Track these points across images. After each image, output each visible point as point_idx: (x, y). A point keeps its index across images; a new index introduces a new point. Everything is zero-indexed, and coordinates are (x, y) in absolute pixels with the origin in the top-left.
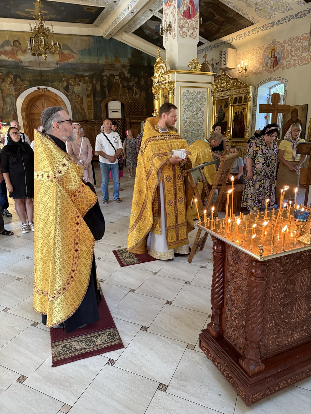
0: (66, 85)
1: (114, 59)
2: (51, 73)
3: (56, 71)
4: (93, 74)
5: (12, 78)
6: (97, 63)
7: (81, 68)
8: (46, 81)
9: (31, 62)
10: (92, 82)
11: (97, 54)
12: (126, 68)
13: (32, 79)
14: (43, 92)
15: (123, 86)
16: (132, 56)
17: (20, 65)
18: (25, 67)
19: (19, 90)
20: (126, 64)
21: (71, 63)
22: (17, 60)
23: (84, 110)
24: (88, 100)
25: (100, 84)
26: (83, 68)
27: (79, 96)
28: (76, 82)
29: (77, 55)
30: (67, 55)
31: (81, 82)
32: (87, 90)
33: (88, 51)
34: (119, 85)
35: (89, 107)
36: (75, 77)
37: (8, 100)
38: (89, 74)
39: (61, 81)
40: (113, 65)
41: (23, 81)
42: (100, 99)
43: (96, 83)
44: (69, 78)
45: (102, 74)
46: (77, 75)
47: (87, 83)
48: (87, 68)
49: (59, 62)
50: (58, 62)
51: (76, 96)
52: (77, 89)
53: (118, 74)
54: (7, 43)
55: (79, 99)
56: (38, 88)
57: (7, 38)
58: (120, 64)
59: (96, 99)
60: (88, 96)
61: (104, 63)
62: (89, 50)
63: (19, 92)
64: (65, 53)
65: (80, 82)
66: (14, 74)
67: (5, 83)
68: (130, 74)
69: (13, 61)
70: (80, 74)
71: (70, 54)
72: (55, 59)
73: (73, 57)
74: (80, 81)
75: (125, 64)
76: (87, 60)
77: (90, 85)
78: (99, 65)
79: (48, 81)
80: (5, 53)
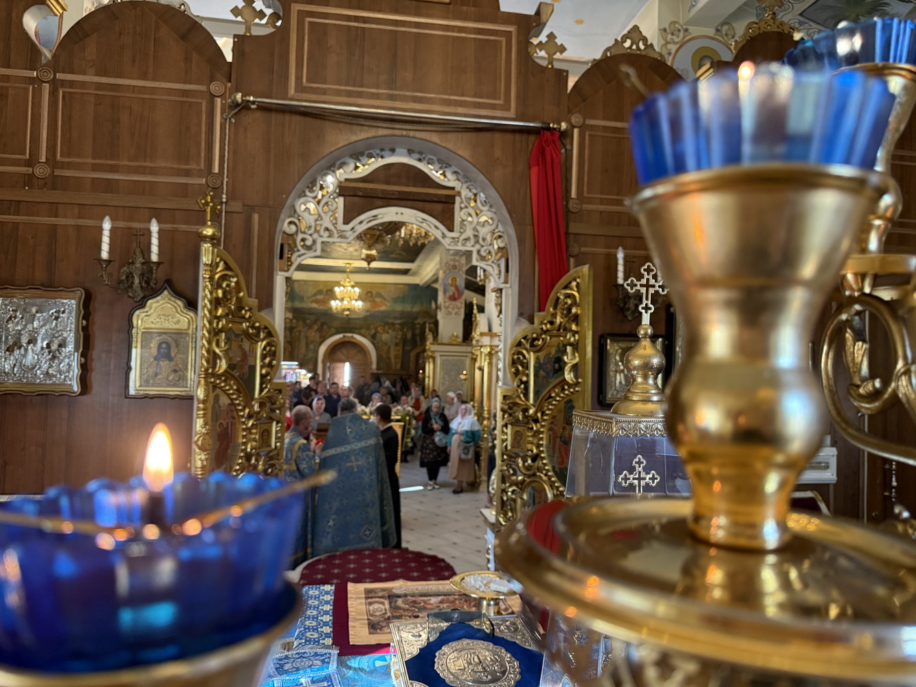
0: (374, 333)
1: (429, 306)
2: (359, 321)
3: (365, 319)
5: (319, 325)
7: (392, 315)
8: (352, 328)
10: (403, 330)
11: (412, 302)
13: (339, 326)
14: (348, 339)
17: (330, 312)
18: (334, 315)
19: (324, 337)
21: (382, 310)
23: (390, 360)
24: (396, 348)
26: (394, 316)
27: (386, 344)
29: (389, 303)
30: (379, 303)
33: (402, 299)
35: (396, 357)
36: (384, 325)
37: (312, 346)
39: (368, 329)
41: (329, 328)
42: (409, 348)
43: (407, 331)
44: (378, 326)
45: (416, 322)
46: (387, 323)
47: (397, 330)
48: (398, 316)
54: (320, 292)
55: (386, 347)
56: (344, 336)
57: (321, 287)
59: (406, 348)
60: (397, 344)
61: (418, 310)
62: (403, 297)
63: (323, 339)
64: (376, 301)
65: (389, 330)
66: (321, 321)
67: (311, 330)
70: (390, 322)
71: (381, 302)
73: (385, 304)
74: (390, 328)
76: (399, 308)
77: (400, 333)
79: (355, 328)
80: (317, 301)
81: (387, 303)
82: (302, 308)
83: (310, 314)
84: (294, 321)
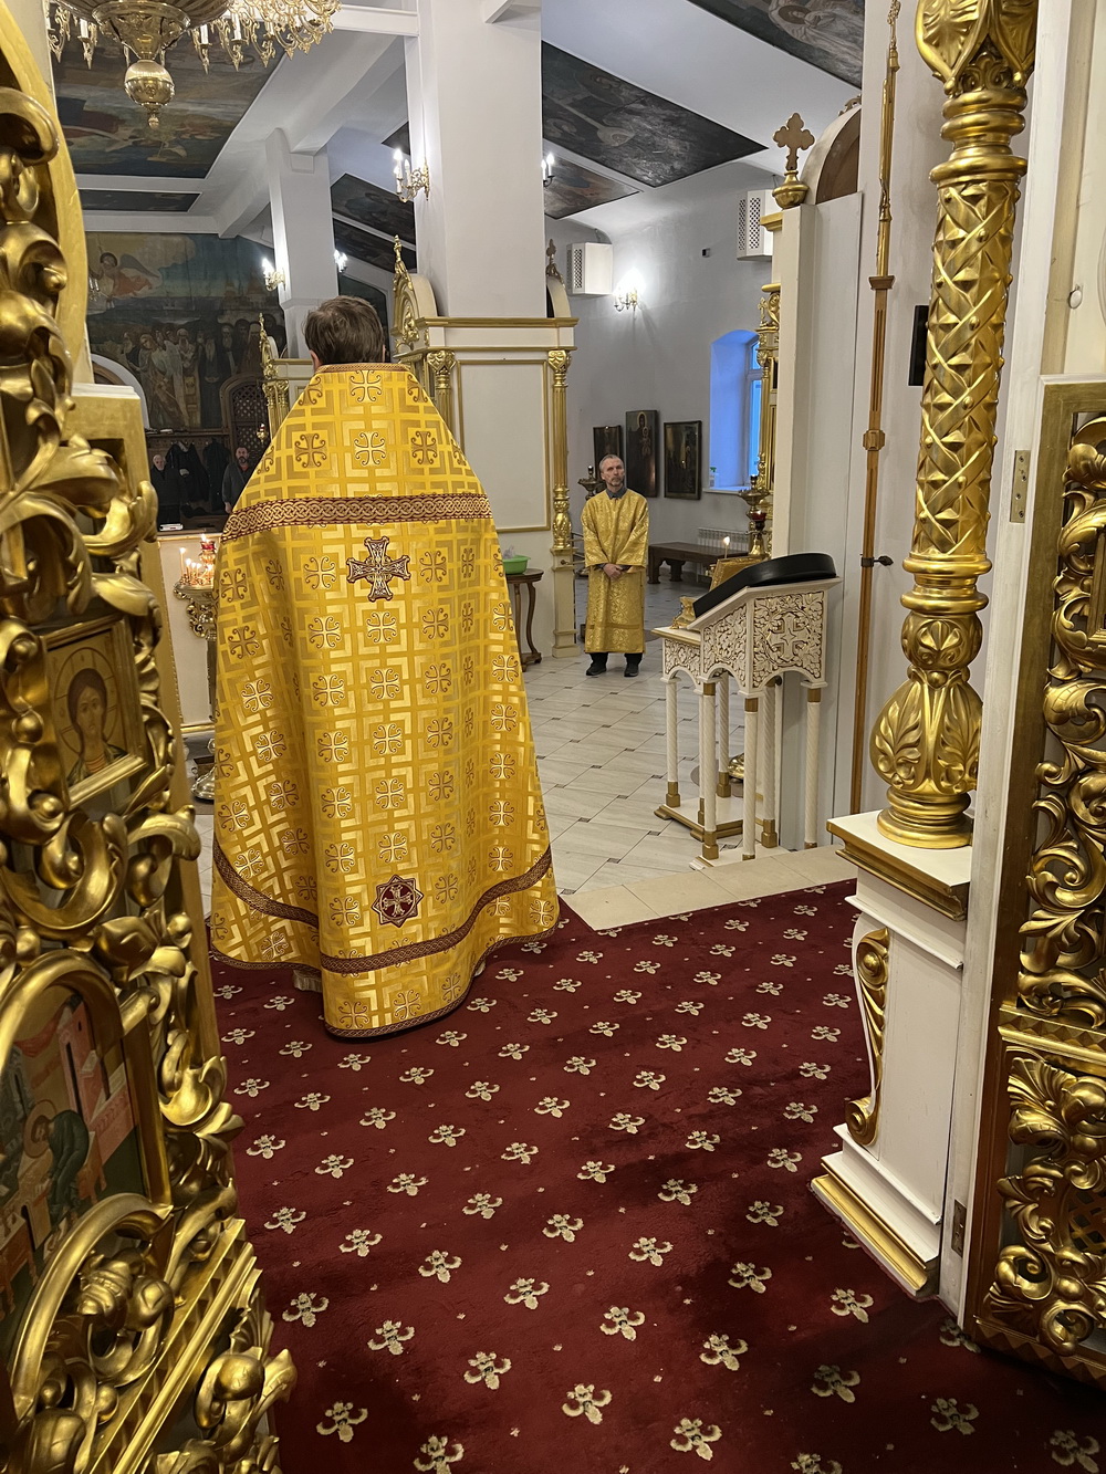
0: (133, 349)
1: (245, 284)
2: (94, 324)
4: (198, 320)
6: (206, 296)
7: (167, 308)
10: (195, 341)
11: (206, 274)
23: (178, 407)
24: (187, 381)
25: (213, 344)
26: (172, 308)
27: (164, 373)
28: (155, 340)
30: (132, 280)
31: (169, 340)
32: (183, 358)
33: (183, 269)
35: (188, 398)
36: (153, 330)
40: (245, 298)
42: (215, 380)
43: (205, 342)
44: (139, 332)
47: (183, 341)
48: (181, 309)
49: (114, 297)
50: (112, 295)
51: (158, 373)
52: (158, 357)
55: (165, 380)
58: (261, 296)
59: (207, 379)
60: (186, 373)
61: (222, 295)
62: (186, 264)
64: (126, 275)
65: (165, 342)
70: (165, 322)
73: (147, 282)
74: (166, 338)
77: (191, 347)
78: (210, 299)
81: (150, 279)
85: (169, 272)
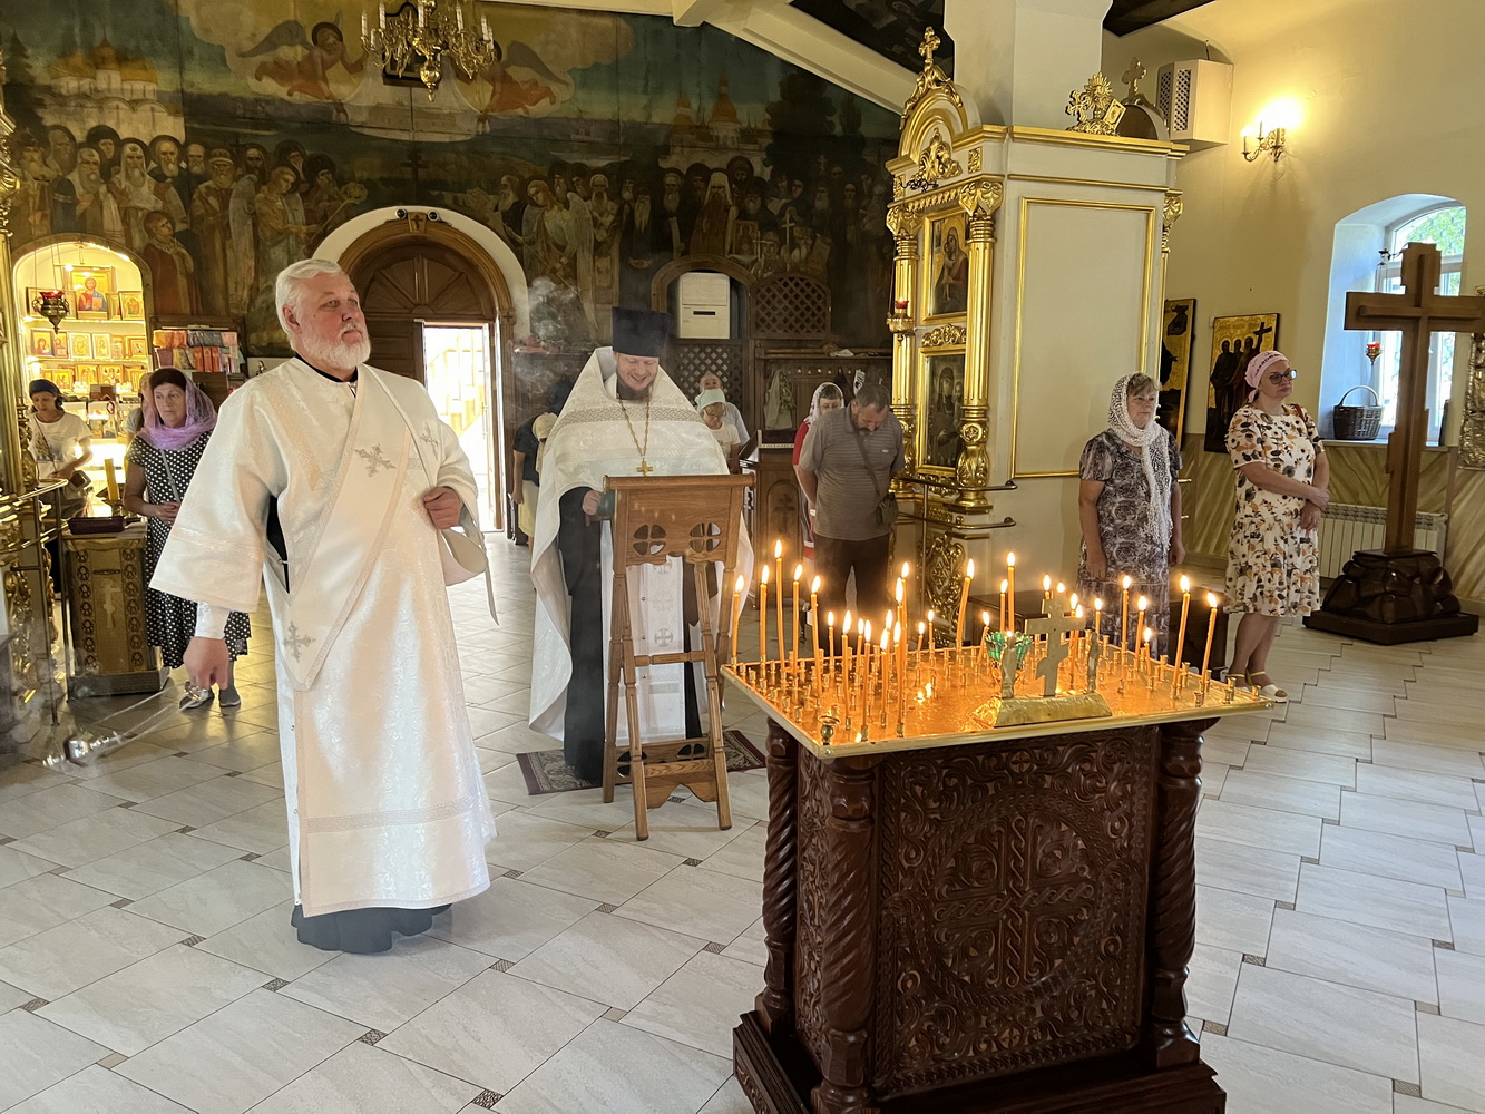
0: (514, 203)
1: (709, 106)
2: (454, 156)
3: (475, 146)
4: (626, 162)
5: (300, 170)
6: (644, 120)
7: (577, 137)
8: (432, 185)
9: (377, 109)
10: (620, 194)
11: (647, 84)
12: (756, 143)
13: (379, 176)
14: (418, 227)
15: (743, 214)
16: (783, 95)
17: (334, 119)
18: (353, 129)
19: (325, 217)
20: (759, 126)
21: (541, 116)
22: (325, 101)
23: (580, 306)
24: (598, 264)
25: (648, 203)
26: (586, 138)
27: (562, 248)
28: (554, 193)
29: (563, 86)
30: (525, 87)
31: (576, 192)
33: (609, 73)
34: (727, 210)
35: (599, 294)
36: (551, 174)
37: (277, 255)
38: (608, 162)
39: (493, 187)
40: (708, 128)
41: (341, 182)
42: (647, 263)
43: (635, 199)
44: (526, 176)
46: (559, 167)
47: (599, 196)
48: (600, 140)
49: (490, 113)
50: (487, 110)
51: (553, 247)
52: (557, 220)
53: (725, 167)
54: (287, 32)
55: (563, 260)
56: (401, 213)
57: (292, 15)
58: (732, 126)
59: (632, 262)
60: (599, 249)
61: (669, 120)
63: (321, 225)
64: (515, 78)
65: (569, 195)
66: (308, 152)
67: (270, 191)
68: (771, 167)
69: (308, 105)
70: (571, 162)
72: (477, 100)
73: (548, 93)
74: (572, 188)
75: (753, 126)
76: (601, 106)
77: (611, 206)
78: (649, 126)
79: (441, 185)
80: (279, 71)
81: (555, 88)
82: (224, 95)
83: (256, 122)
84: (196, 150)
85: (587, 77)
